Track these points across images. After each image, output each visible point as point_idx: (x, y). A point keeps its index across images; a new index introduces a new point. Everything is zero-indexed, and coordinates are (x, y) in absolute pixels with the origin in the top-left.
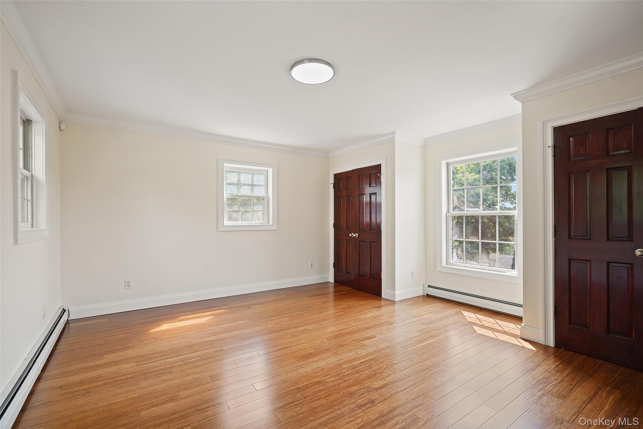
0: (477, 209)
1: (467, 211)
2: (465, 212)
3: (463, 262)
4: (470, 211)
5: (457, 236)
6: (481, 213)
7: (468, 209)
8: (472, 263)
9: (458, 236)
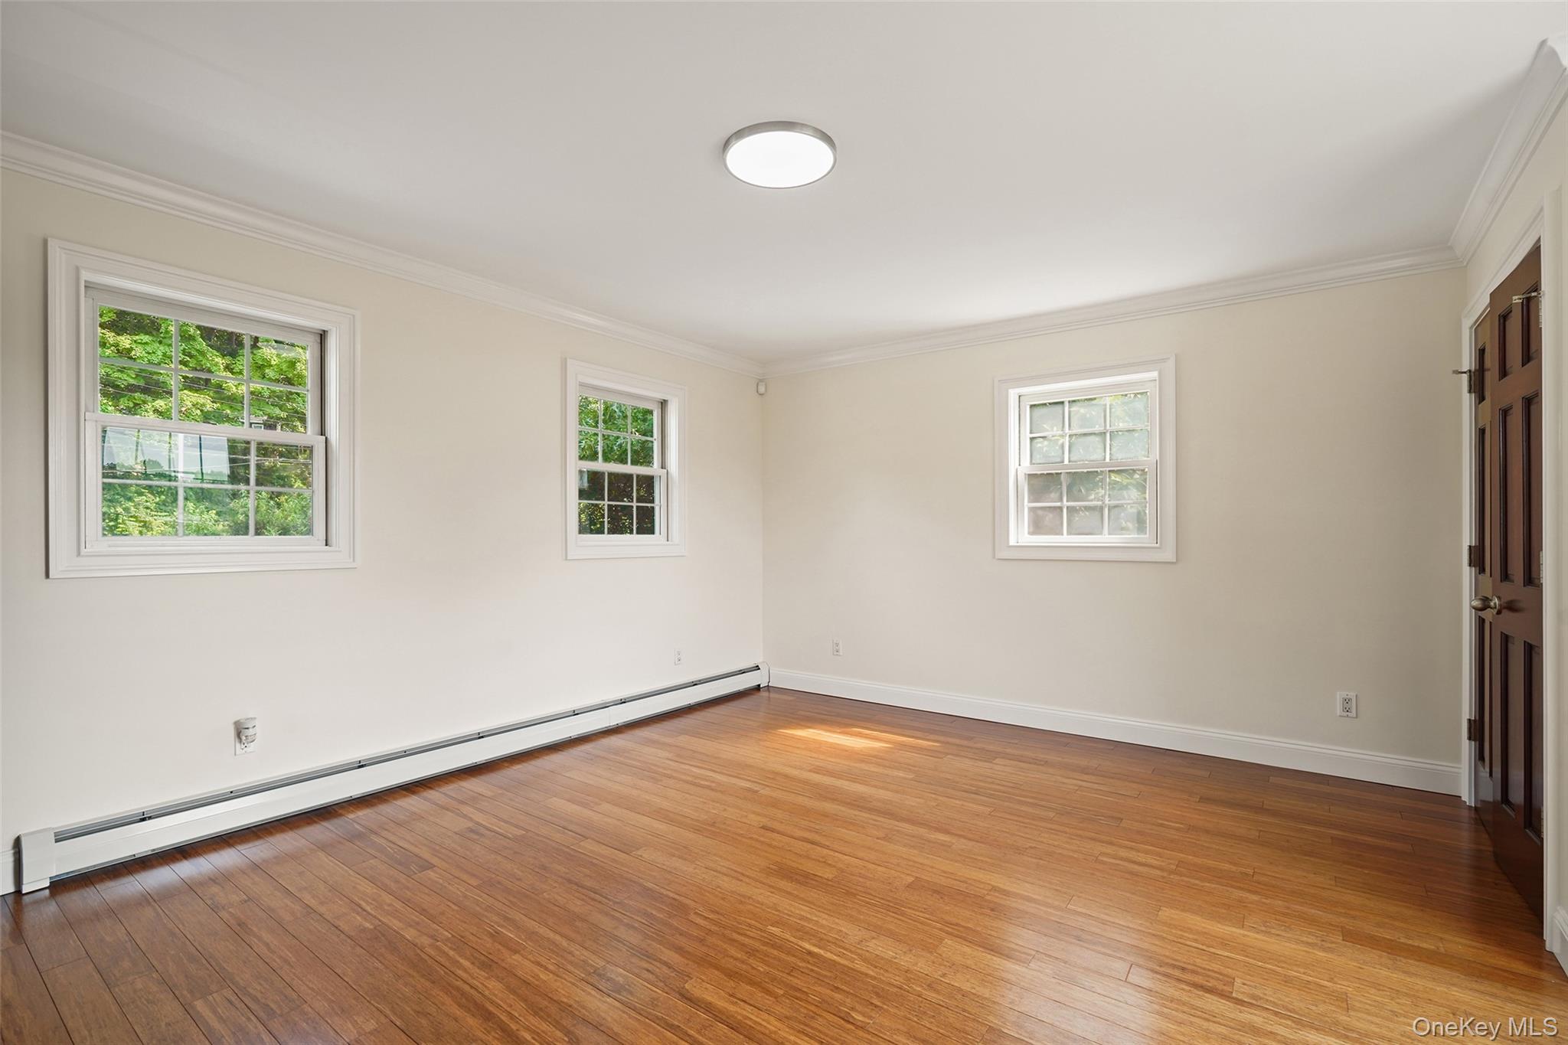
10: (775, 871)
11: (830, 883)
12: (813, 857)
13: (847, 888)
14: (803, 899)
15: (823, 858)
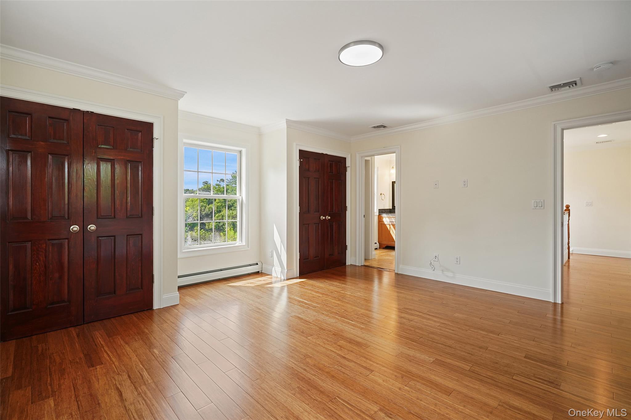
0: (208, 193)
1: (199, 194)
2: (198, 195)
3: (197, 243)
4: (202, 194)
5: (191, 219)
6: (212, 196)
7: (200, 192)
8: (206, 243)
9: (193, 219)
10: (363, 346)
11: (341, 339)
12: (346, 350)
13: (336, 337)
14: (353, 334)
15: (342, 350)
